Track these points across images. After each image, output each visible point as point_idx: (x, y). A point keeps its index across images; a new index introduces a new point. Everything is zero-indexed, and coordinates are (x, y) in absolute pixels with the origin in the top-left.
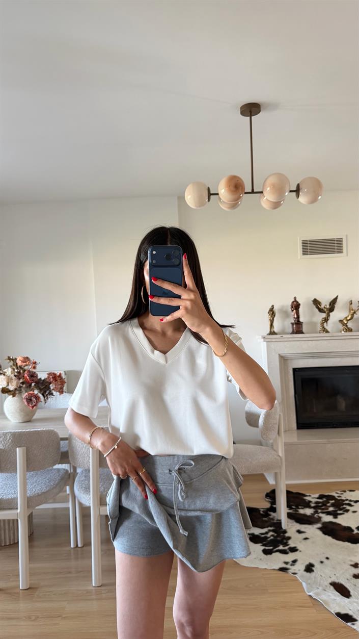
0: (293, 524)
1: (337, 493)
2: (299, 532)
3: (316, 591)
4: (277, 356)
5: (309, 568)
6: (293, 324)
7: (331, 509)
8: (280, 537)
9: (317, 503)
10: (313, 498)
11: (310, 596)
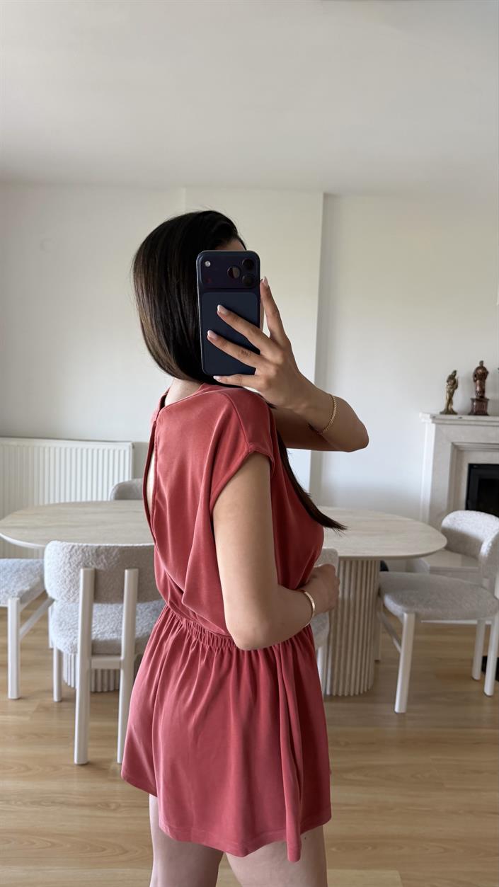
4: (449, 446)
6: (473, 400)
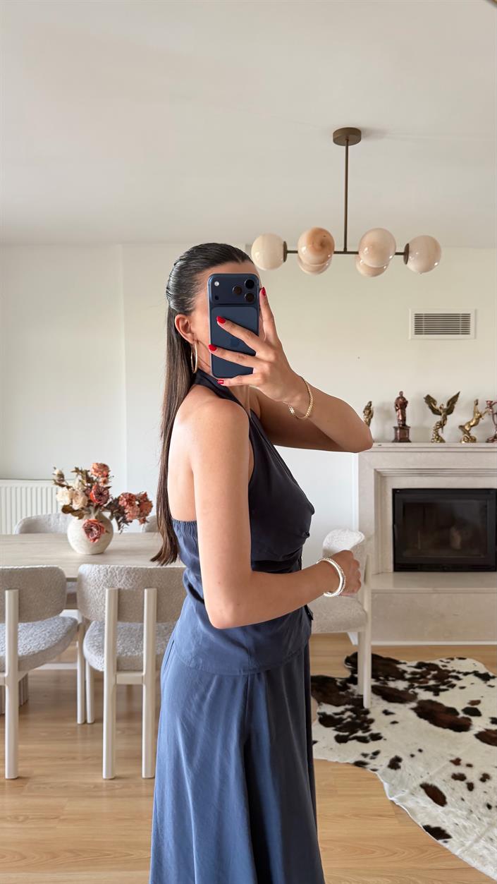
0: (377, 702)
1: (442, 661)
2: (386, 713)
3: (400, 795)
4: (372, 472)
5: (395, 764)
7: (432, 683)
8: (360, 719)
9: (413, 673)
10: (408, 666)
11: (392, 802)
